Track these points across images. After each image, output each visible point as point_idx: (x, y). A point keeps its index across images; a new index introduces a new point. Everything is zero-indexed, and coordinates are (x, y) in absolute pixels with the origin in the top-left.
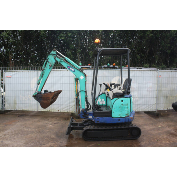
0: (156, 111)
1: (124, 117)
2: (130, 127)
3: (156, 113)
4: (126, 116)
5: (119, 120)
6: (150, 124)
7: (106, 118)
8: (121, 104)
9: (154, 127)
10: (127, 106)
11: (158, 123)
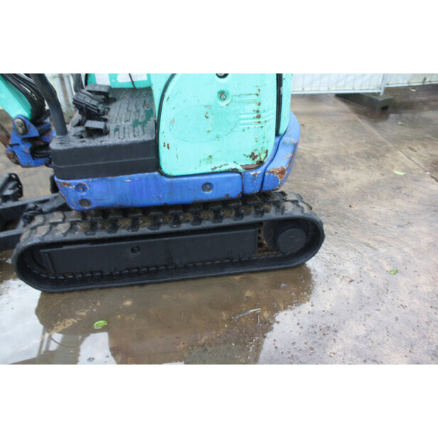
0: (382, 91)
1: (235, 171)
2: (267, 216)
3: (380, 99)
4: (250, 162)
5: (207, 186)
6: (357, 154)
7: (127, 179)
8: (216, 96)
9: (376, 176)
10: (255, 107)
11: (388, 150)
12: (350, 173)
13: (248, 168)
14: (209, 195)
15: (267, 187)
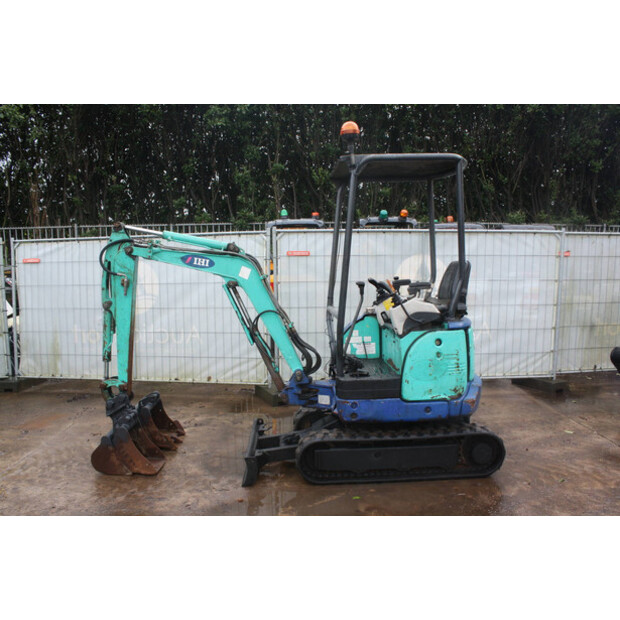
0: (554, 376)
1: (444, 400)
2: (464, 433)
3: (553, 383)
4: (453, 394)
5: (428, 409)
6: (533, 422)
7: (382, 401)
8: (435, 354)
9: (550, 433)
10: (455, 361)
11: (561, 419)
12: (526, 432)
13: (452, 398)
14: (429, 415)
15: (464, 413)
